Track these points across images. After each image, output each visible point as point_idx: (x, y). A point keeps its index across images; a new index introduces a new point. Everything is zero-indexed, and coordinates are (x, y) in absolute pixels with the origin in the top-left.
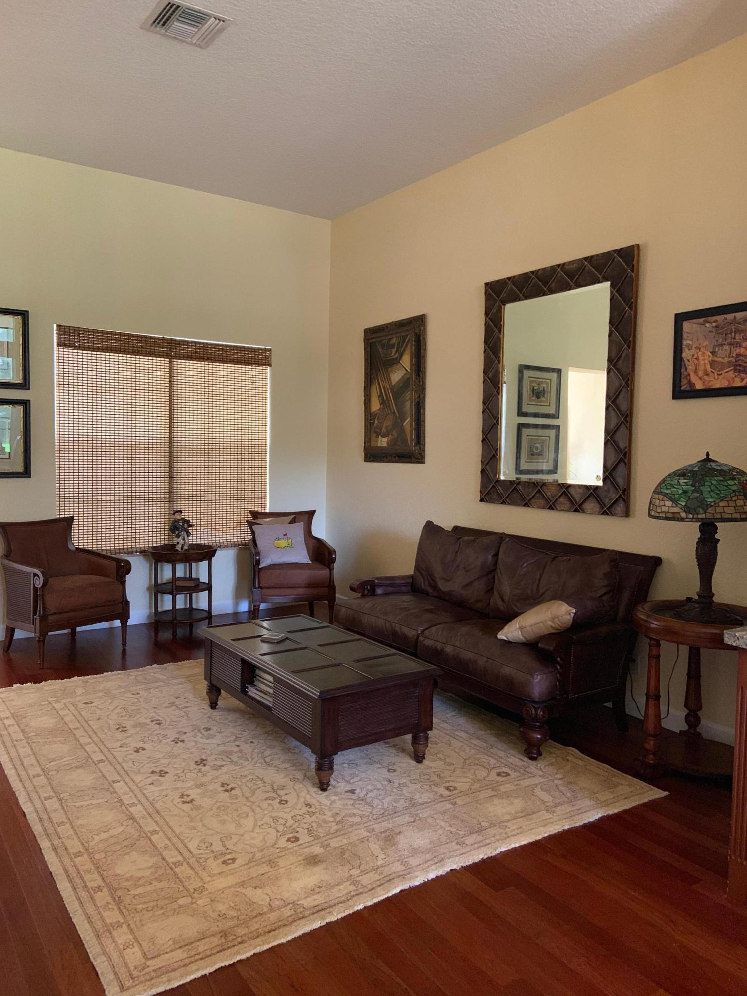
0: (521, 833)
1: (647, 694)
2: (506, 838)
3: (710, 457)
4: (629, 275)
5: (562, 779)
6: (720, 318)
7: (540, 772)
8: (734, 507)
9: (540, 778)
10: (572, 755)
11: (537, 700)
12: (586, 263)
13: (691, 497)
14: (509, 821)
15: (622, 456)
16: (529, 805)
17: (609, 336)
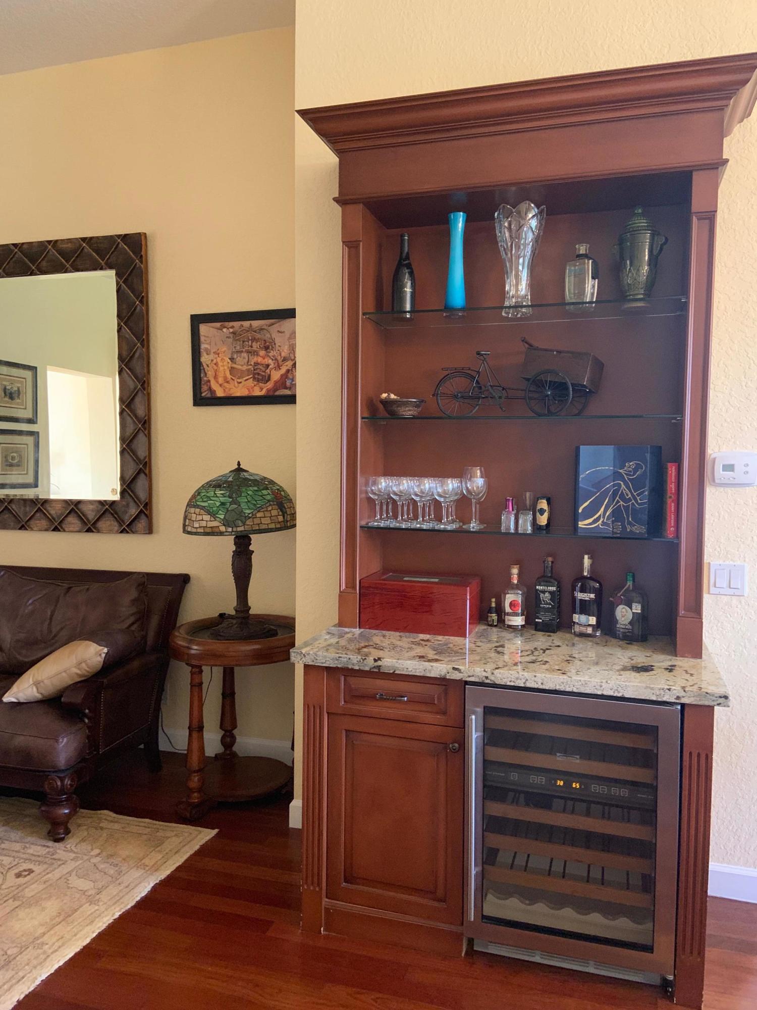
0: (63, 945)
1: (189, 728)
2: (45, 959)
3: (241, 467)
4: (138, 266)
5: (99, 854)
6: (237, 324)
7: (70, 854)
8: (270, 517)
9: (73, 862)
10: (106, 819)
11: (63, 768)
12: (84, 245)
13: (229, 509)
14: (44, 934)
15: (141, 466)
16: (65, 903)
17: (118, 331)
